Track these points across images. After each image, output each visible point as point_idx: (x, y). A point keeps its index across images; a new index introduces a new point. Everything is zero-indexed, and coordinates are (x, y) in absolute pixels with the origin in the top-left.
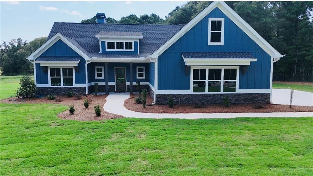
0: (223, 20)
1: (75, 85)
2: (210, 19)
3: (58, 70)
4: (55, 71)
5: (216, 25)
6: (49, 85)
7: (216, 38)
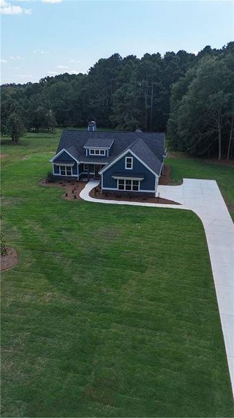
0: (132, 158)
1: (72, 175)
2: (126, 158)
3: (64, 167)
4: (63, 168)
5: (129, 160)
6: (60, 174)
7: (129, 166)
